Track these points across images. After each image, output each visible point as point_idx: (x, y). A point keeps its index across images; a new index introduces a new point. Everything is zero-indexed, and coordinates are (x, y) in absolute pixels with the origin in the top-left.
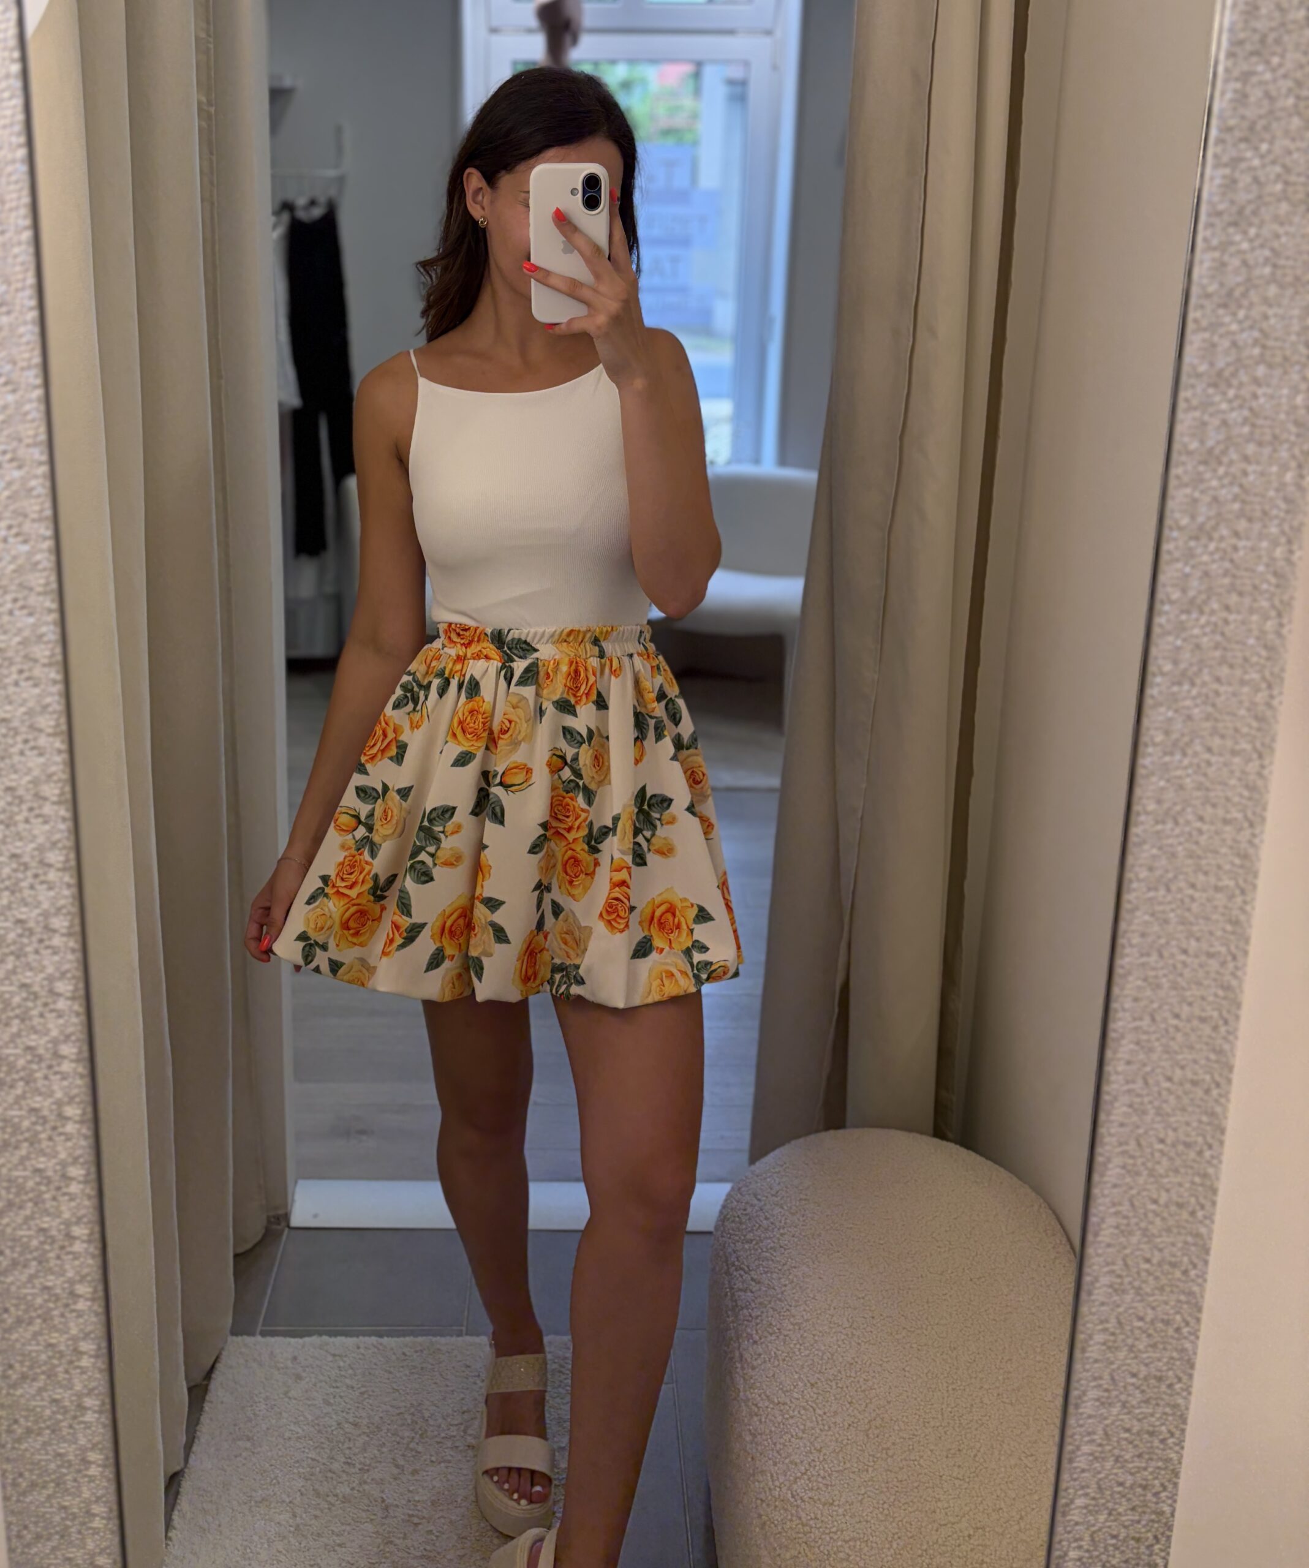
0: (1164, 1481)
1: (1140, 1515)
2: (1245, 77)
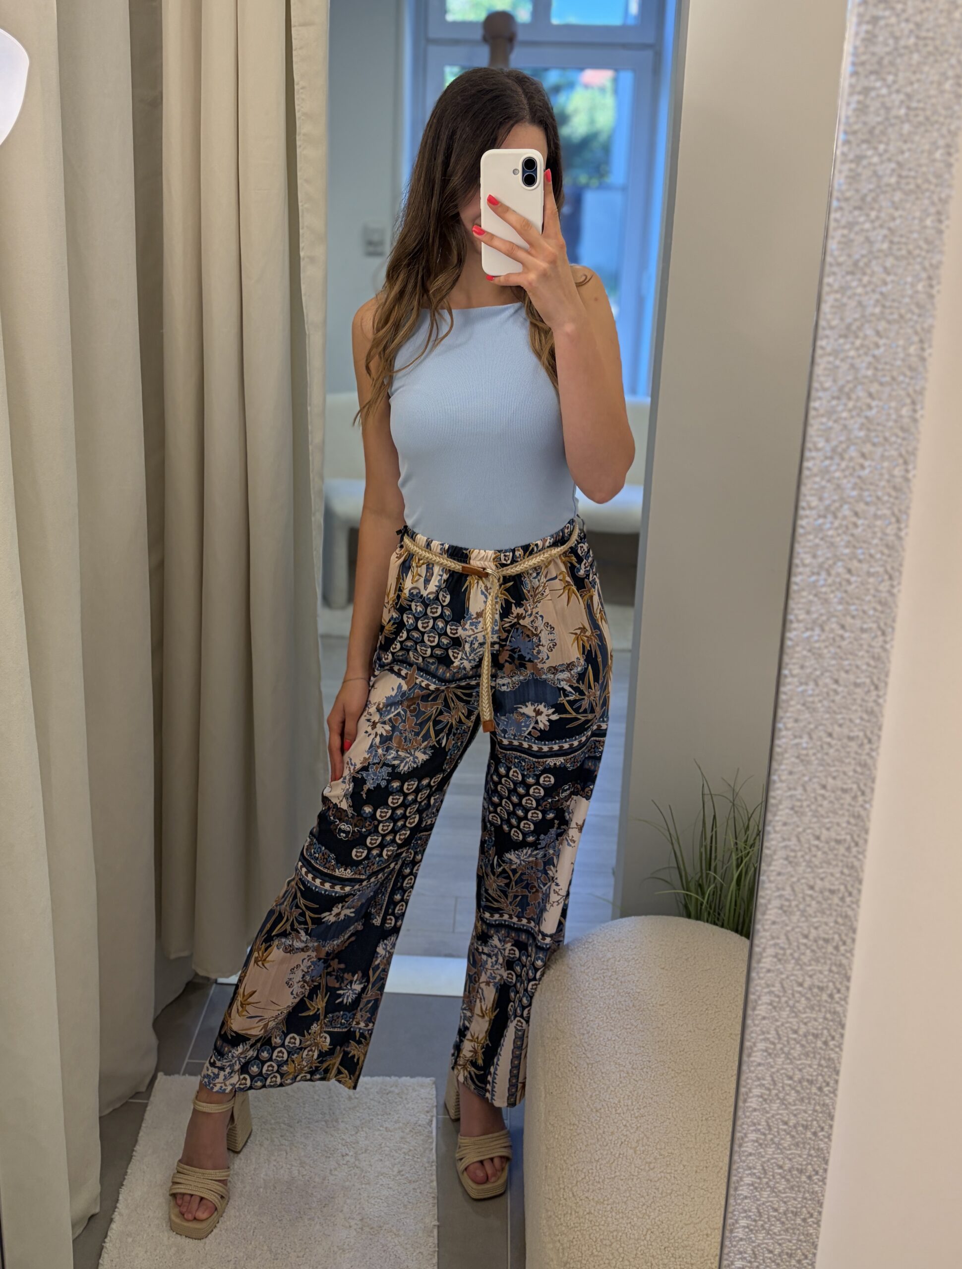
2: (866, 91)
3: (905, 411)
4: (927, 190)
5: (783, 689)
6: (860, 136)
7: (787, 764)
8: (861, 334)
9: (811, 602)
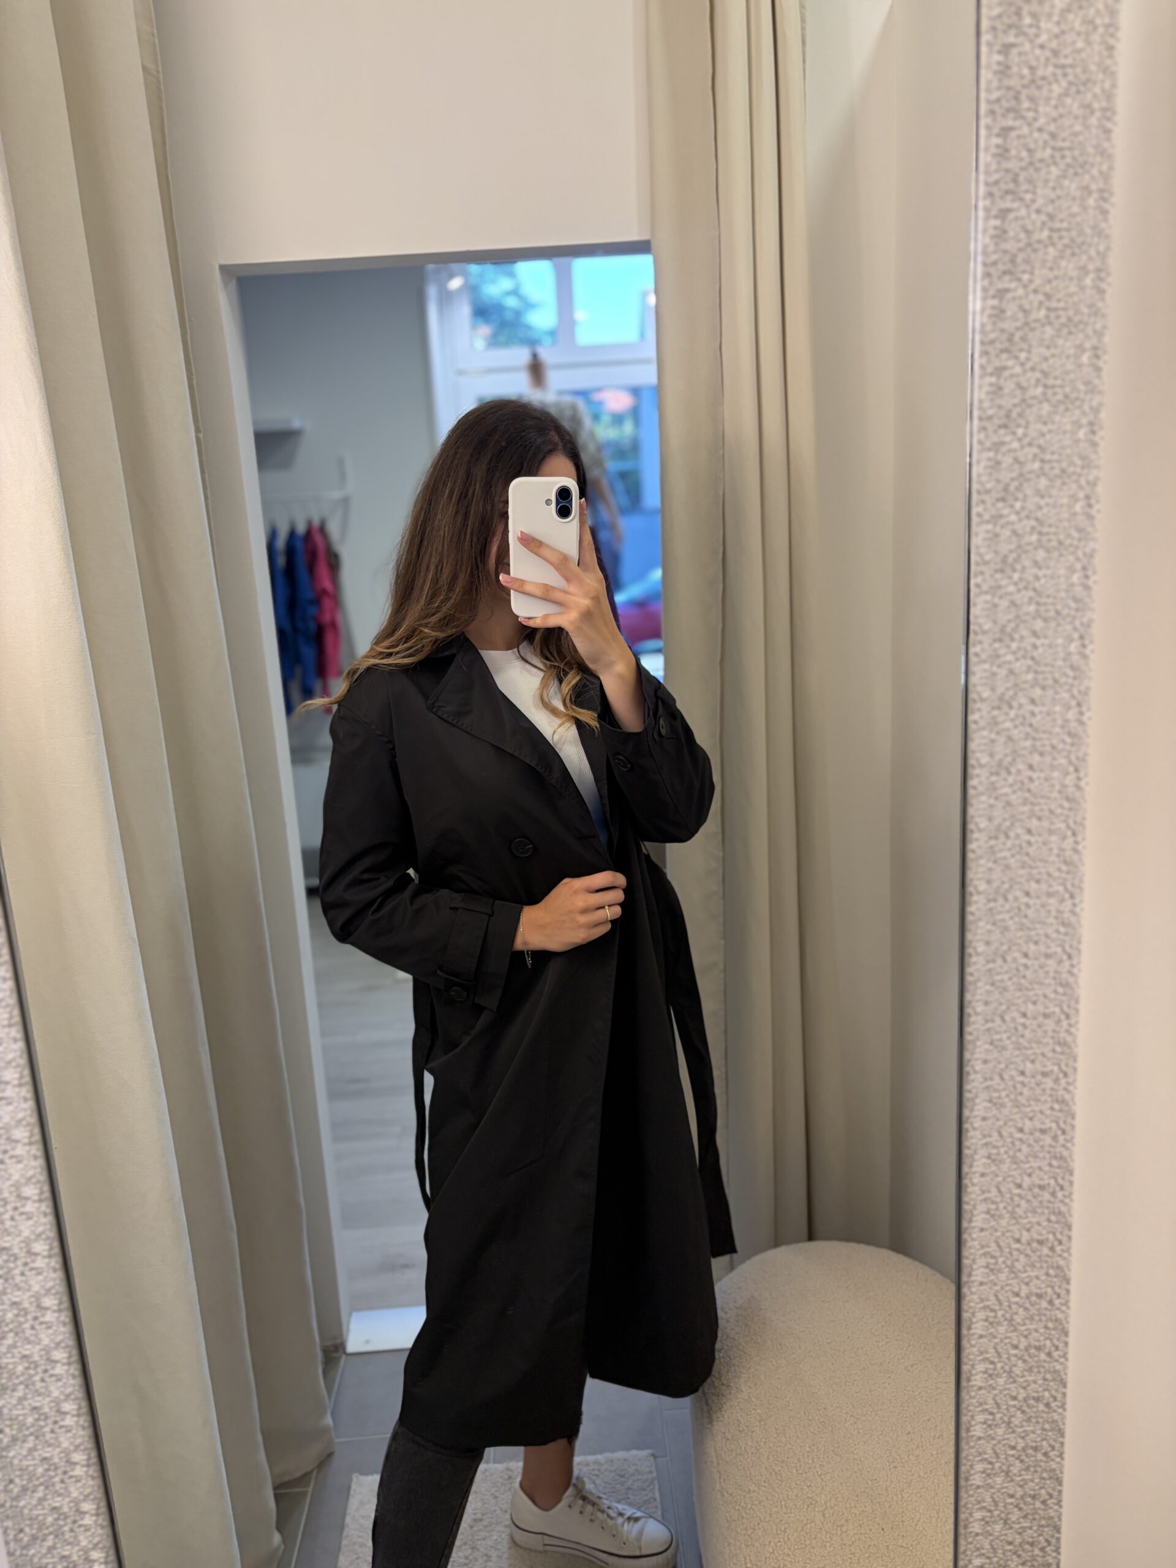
0: (1047, 1537)
1: (1031, 1522)
3: (1073, 647)
4: (1074, 473)
5: (968, 970)
6: (996, 422)
7: (980, 1053)
8: (1018, 567)
9: (990, 870)
